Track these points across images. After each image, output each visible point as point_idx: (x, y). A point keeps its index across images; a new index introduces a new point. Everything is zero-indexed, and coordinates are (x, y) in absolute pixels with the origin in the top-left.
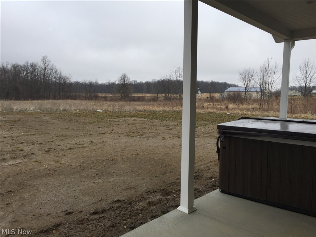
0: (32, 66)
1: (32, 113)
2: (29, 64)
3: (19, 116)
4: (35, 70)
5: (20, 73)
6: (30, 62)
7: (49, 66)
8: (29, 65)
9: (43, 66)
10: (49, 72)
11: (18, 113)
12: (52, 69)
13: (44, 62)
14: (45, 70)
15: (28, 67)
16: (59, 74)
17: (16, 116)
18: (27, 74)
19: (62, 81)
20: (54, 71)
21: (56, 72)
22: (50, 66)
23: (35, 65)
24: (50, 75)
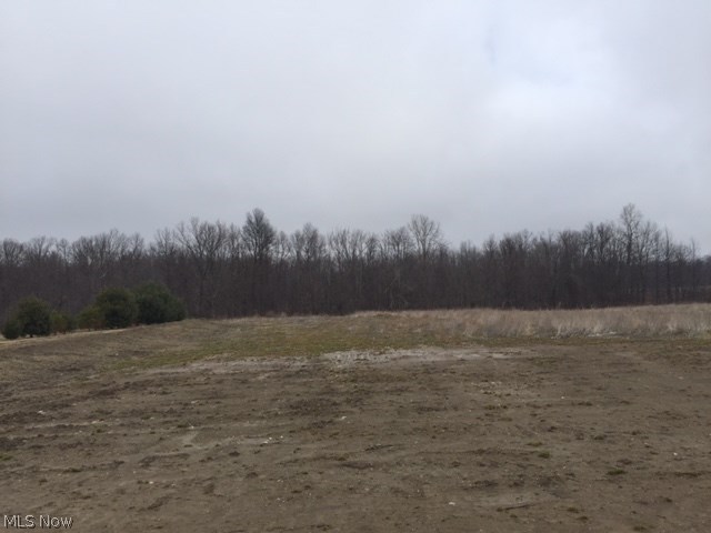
0: (601, 231)
1: (596, 339)
2: (595, 228)
3: (564, 348)
4: (607, 240)
5: (576, 249)
6: (596, 224)
7: (639, 227)
8: (595, 231)
9: (625, 228)
10: (640, 240)
11: (566, 339)
12: (646, 234)
13: (626, 219)
14: (630, 237)
15: (592, 235)
16: (665, 240)
17: (558, 347)
18: (591, 250)
19: (674, 259)
20: (651, 236)
21: (656, 239)
22: (643, 226)
23: (608, 229)
24: (643, 246)
